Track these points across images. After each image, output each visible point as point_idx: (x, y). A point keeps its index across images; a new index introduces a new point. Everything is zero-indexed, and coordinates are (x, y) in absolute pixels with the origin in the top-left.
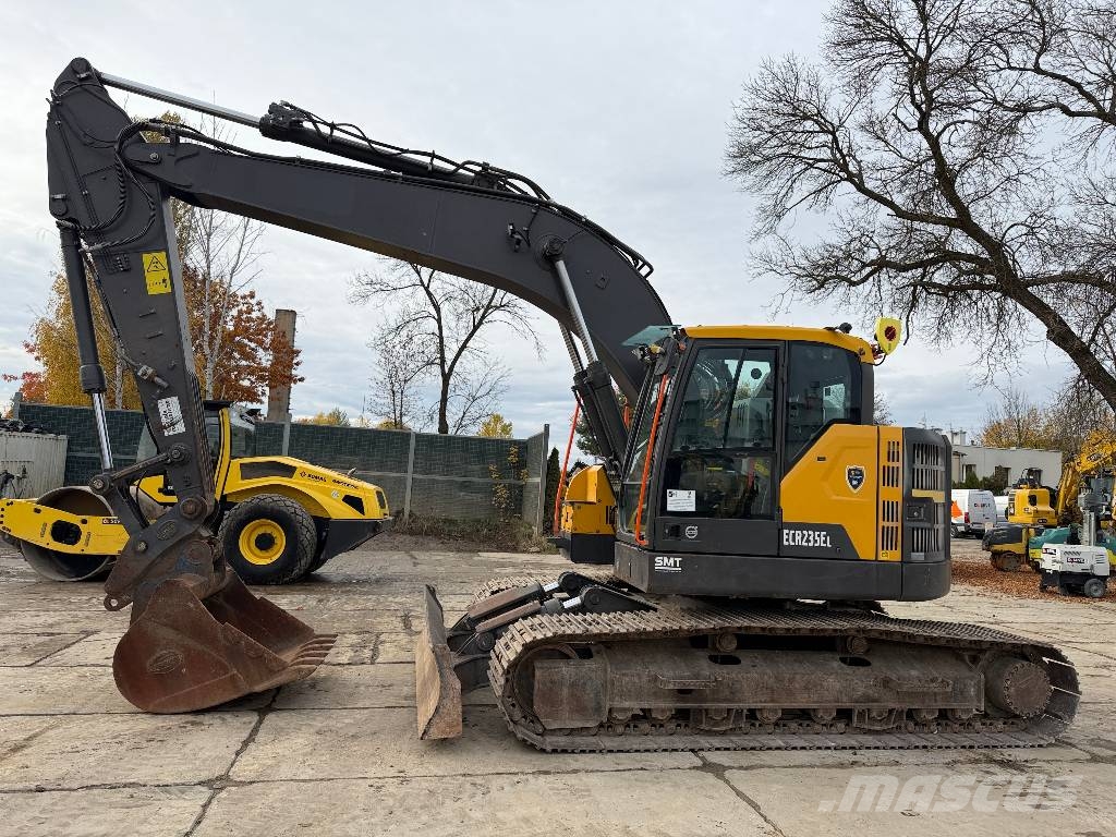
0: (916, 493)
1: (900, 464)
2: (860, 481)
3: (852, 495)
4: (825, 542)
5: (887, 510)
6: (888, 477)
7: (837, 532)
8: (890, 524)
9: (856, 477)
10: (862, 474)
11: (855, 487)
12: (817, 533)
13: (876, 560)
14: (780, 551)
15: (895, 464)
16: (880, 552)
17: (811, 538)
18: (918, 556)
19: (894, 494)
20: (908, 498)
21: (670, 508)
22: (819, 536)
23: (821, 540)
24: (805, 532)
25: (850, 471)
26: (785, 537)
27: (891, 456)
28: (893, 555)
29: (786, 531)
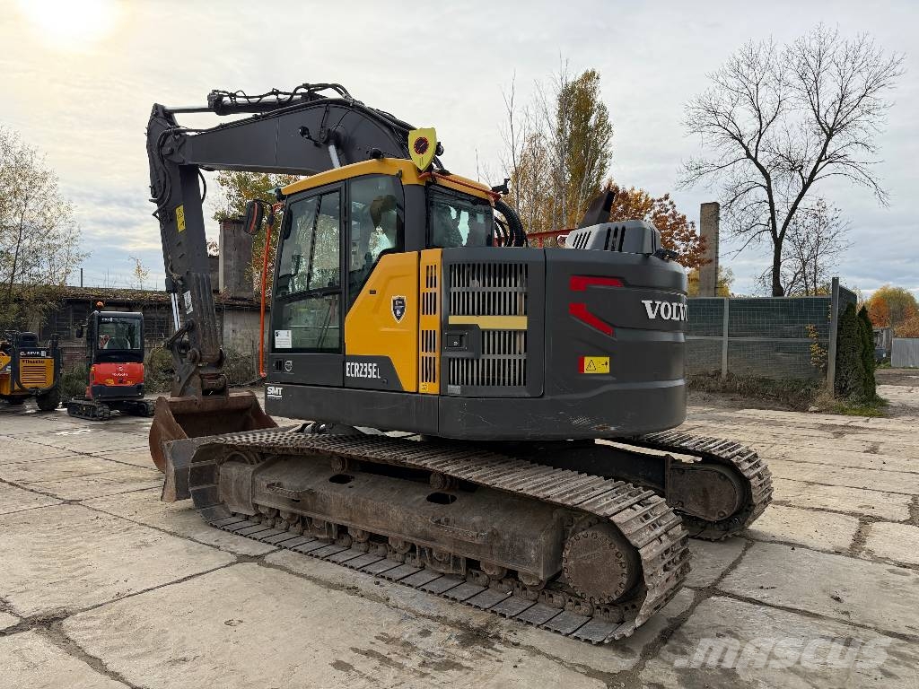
0: (453, 320)
1: (437, 290)
2: (402, 310)
3: (395, 325)
4: (376, 373)
5: (426, 340)
6: (426, 304)
7: (384, 364)
8: (429, 355)
9: (400, 305)
10: (403, 304)
11: (399, 318)
12: (370, 365)
13: (417, 392)
14: (345, 383)
15: (433, 290)
16: (421, 384)
17: (366, 370)
18: (455, 389)
19: (431, 323)
20: (444, 325)
21: (277, 346)
22: (371, 367)
23: (371, 371)
24: (361, 364)
25: (394, 301)
26: (348, 369)
27: (431, 282)
28: (430, 388)
29: (348, 364)
